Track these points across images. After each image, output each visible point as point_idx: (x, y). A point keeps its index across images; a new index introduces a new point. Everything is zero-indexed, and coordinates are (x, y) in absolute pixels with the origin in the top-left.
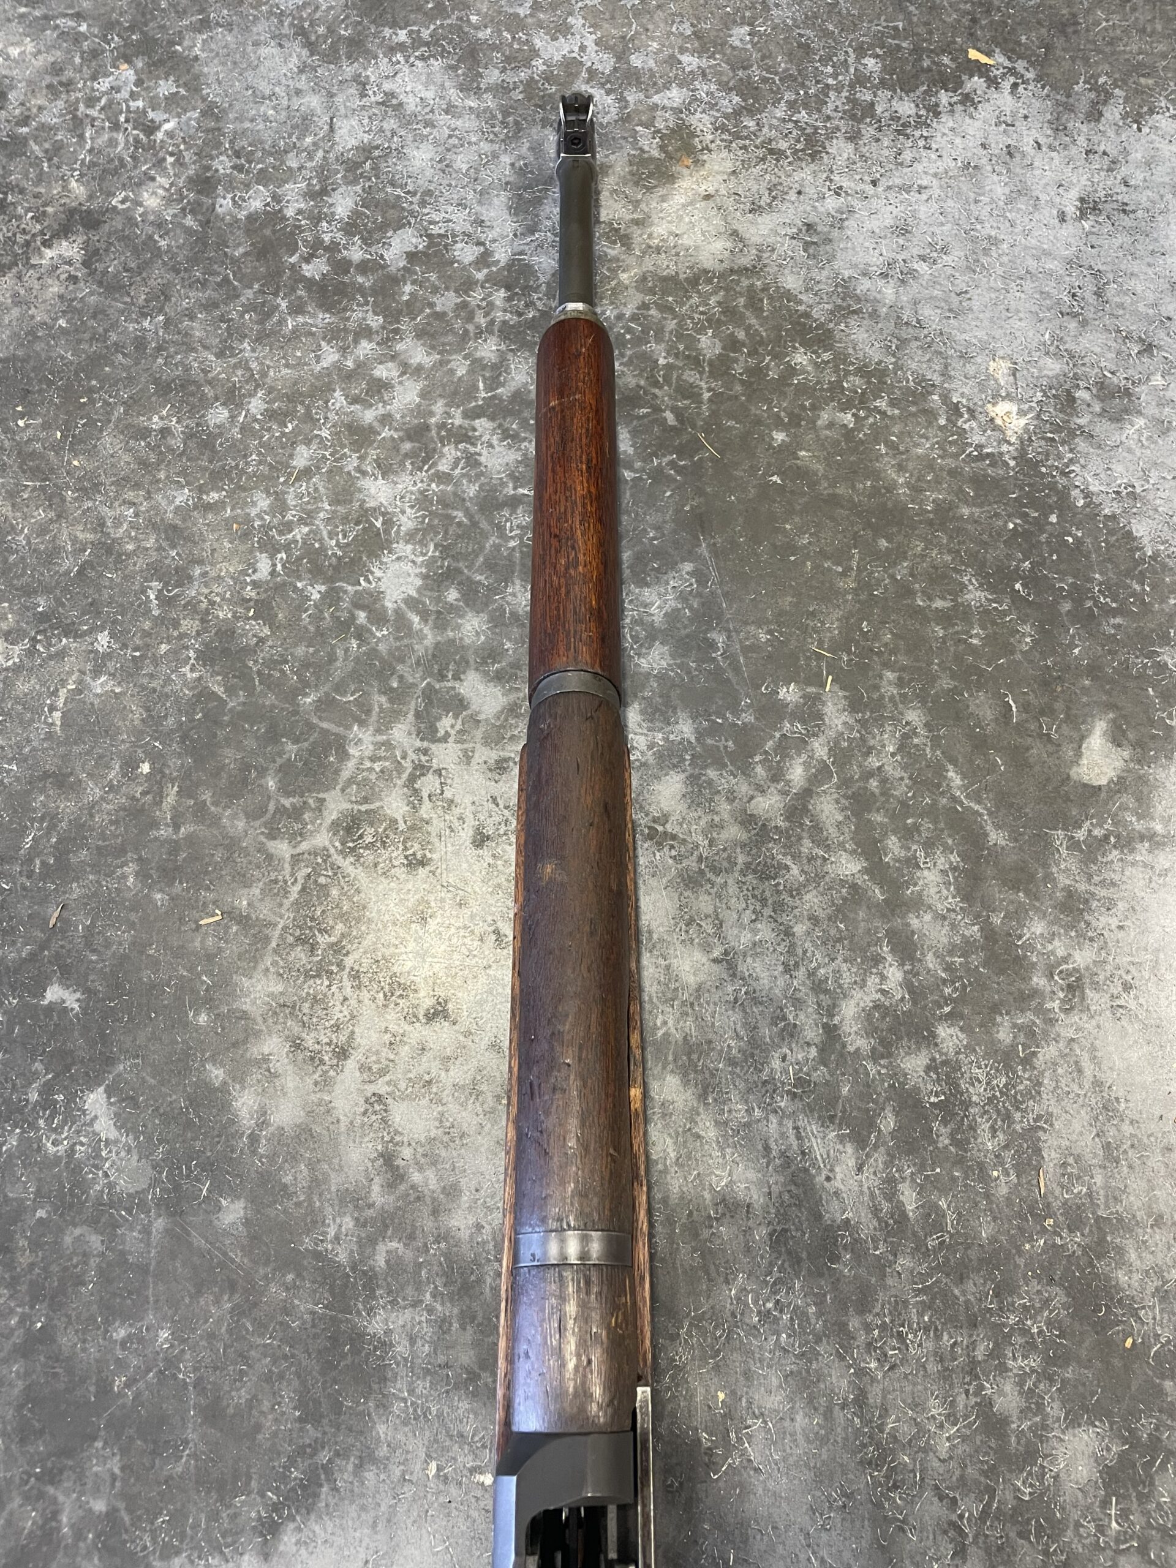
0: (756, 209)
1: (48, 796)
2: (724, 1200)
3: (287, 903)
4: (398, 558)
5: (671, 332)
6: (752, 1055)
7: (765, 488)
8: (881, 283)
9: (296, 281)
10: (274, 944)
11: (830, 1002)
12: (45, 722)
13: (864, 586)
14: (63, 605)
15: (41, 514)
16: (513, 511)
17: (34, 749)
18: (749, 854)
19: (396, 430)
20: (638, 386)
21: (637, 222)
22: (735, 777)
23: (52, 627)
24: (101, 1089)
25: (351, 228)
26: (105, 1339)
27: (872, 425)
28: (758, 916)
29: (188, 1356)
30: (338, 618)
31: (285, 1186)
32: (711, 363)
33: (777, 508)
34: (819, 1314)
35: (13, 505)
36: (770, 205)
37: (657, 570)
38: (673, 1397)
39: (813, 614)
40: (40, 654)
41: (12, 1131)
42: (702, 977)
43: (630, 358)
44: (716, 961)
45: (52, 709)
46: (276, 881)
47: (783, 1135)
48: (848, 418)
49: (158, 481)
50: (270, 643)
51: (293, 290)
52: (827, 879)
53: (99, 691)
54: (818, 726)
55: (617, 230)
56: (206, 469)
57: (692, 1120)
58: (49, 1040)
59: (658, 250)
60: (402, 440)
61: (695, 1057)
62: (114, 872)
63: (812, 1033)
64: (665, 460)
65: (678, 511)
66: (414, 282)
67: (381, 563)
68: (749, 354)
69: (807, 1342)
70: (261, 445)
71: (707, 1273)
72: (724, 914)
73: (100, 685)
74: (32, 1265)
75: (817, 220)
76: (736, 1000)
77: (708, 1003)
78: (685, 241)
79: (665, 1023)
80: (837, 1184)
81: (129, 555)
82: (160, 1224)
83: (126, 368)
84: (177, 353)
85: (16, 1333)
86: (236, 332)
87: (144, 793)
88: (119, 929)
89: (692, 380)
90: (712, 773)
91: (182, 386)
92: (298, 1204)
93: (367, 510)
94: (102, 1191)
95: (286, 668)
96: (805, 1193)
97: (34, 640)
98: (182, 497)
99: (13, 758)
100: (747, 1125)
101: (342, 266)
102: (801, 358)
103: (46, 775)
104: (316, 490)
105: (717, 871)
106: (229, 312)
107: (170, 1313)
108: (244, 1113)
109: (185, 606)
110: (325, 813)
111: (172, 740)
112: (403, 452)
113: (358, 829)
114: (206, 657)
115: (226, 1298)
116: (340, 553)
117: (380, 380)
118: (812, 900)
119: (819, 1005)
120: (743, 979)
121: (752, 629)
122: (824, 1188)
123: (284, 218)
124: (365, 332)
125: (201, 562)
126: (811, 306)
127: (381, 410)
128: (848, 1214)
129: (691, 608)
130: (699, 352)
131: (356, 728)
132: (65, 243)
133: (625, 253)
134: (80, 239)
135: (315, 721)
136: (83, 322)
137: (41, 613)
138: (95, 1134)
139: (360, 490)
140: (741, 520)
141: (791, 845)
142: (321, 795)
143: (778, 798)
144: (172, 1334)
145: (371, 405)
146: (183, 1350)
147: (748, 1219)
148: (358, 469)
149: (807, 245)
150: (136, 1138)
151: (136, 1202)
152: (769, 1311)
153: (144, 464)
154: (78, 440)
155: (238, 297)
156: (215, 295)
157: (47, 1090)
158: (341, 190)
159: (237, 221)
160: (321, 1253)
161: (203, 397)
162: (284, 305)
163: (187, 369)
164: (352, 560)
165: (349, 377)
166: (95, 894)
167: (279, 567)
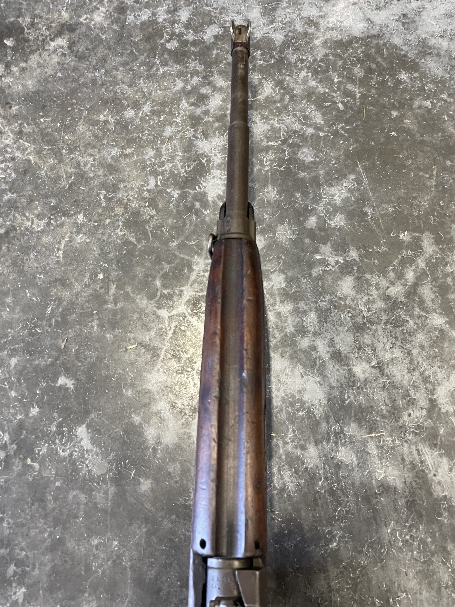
0: (378, 8)
1: (58, 290)
2: (382, 485)
3: (167, 339)
4: (214, 177)
5: (340, 67)
6: (394, 414)
7: (389, 137)
8: (440, 40)
9: (163, 51)
10: (161, 358)
11: (432, 388)
12: (56, 256)
13: (440, 184)
14: (62, 202)
15: (52, 161)
16: (267, 152)
17: (51, 268)
18: (388, 315)
19: (211, 117)
20: (325, 92)
21: (321, 17)
22: (379, 278)
23: (58, 212)
24: (84, 426)
25: (188, 26)
26: (88, 544)
27: (440, 106)
28: (393, 345)
29: (127, 554)
30: (186, 206)
31: (170, 473)
32: (360, 80)
33: (395, 147)
34: (433, 542)
35: (39, 157)
36: (385, 6)
37: (337, 179)
38: (361, 581)
39: (415, 198)
40: (52, 224)
41: (44, 445)
42: (367, 375)
43: (321, 79)
44: (373, 367)
45: (58, 249)
46: (162, 329)
47: (411, 453)
48: (428, 104)
49: (104, 144)
50: (156, 218)
51: (163, 55)
52: (428, 327)
53: (79, 241)
54: (420, 252)
55: (312, 21)
56: (124, 138)
57: (365, 445)
58: (60, 403)
59: (332, 29)
60: (214, 122)
61: (364, 414)
62: (88, 325)
63: (424, 403)
64: (339, 127)
65: (347, 150)
66: (217, 49)
67: (206, 179)
68: (378, 75)
69: (428, 556)
70: (149, 126)
71: (375, 520)
72: (377, 345)
73: (80, 238)
74: (54, 509)
75: (408, 12)
76: (384, 386)
77: (370, 388)
78: (345, 24)
79: (349, 397)
80: (439, 478)
81: (91, 179)
82: (112, 490)
83: (88, 94)
84: (110, 86)
85: (48, 541)
86: (137, 76)
87: (101, 288)
88: (90, 351)
89: (351, 88)
90: (368, 276)
91: (113, 101)
92: (176, 482)
93: (198, 155)
94: (86, 474)
95: (163, 229)
96: (423, 482)
97: (50, 219)
98: (115, 151)
99: (42, 272)
100: (393, 448)
101: (185, 43)
102: (403, 76)
103: (56, 280)
104: (175, 146)
105: (372, 323)
106: (134, 67)
107: (118, 533)
108: (150, 438)
109: (117, 202)
110: (183, 297)
111: (112, 263)
112: (215, 127)
113: (199, 304)
114: (127, 225)
115: (144, 526)
116: (187, 175)
117: (203, 94)
118: (421, 337)
119: (426, 389)
120: (387, 376)
121: (385, 205)
122: (432, 480)
123: (158, 23)
124: (196, 73)
125: (123, 181)
126: (407, 52)
127: (204, 108)
128: (446, 493)
129: (354, 196)
130: (354, 75)
131: (196, 257)
132: (60, 39)
133: (316, 30)
134: (67, 37)
135: (177, 253)
136: (68, 74)
137: (52, 206)
138: (82, 447)
139: (195, 146)
140: (377, 153)
141: (409, 310)
142: (181, 288)
143: (401, 287)
144: (119, 543)
145: (199, 106)
146: (124, 551)
147: (395, 494)
148: (194, 136)
149: (404, 24)
150: (101, 449)
151: (101, 479)
152: (407, 540)
153: (97, 137)
154: (67, 127)
155: (137, 59)
156: (127, 59)
157: (60, 426)
158: (183, 9)
159: (136, 25)
160: (187, 506)
161: (123, 106)
162: (158, 62)
163: (115, 93)
164: (192, 178)
165: (188, 94)
166: (80, 335)
167: (159, 183)
